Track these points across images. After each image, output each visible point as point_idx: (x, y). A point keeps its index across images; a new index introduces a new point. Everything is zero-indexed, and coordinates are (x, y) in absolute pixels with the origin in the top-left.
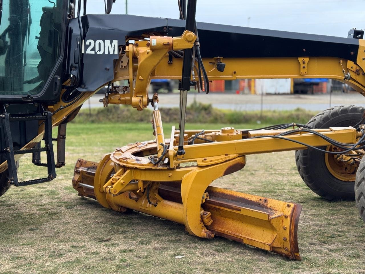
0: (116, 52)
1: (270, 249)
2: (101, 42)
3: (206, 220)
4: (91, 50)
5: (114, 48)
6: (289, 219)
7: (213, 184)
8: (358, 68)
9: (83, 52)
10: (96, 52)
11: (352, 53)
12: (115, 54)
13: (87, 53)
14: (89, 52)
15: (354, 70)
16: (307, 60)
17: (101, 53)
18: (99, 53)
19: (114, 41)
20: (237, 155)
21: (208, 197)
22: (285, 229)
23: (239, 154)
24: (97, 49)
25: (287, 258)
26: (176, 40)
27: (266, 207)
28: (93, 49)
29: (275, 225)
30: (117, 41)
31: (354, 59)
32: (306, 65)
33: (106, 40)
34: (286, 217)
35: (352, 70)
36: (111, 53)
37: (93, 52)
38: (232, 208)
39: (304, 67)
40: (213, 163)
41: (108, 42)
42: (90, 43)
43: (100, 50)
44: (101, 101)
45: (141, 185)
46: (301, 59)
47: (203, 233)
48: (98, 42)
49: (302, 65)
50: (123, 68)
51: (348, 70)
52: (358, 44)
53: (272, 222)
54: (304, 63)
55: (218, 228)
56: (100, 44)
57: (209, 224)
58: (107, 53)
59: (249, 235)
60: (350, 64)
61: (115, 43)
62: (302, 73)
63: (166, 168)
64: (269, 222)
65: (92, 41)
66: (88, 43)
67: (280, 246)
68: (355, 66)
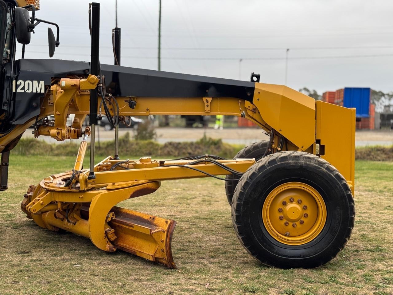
0: (43, 91)
1: (153, 259)
2: (30, 82)
3: (109, 236)
4: (22, 89)
5: (41, 87)
6: (166, 233)
7: (118, 205)
8: (254, 108)
9: (14, 90)
10: (26, 90)
11: (249, 94)
12: (42, 92)
13: (18, 91)
14: (19, 90)
15: (251, 108)
16: (210, 99)
17: (30, 91)
18: (27, 91)
19: (41, 81)
20: (147, 181)
21: (114, 217)
22: (163, 242)
23: (149, 180)
24: (26, 88)
25: (166, 267)
26: (82, 82)
27: (153, 224)
28: (23, 88)
29: (156, 239)
30: (44, 81)
31: (251, 99)
32: (209, 104)
33: (34, 81)
34: (164, 232)
35: (249, 108)
36: (39, 92)
37: (23, 91)
38: (127, 225)
39: (208, 106)
40: (120, 187)
41: (35, 82)
42: (21, 83)
43: (28, 89)
44: (33, 133)
45: (59, 205)
46: (204, 99)
47: (108, 247)
48: (27, 82)
49: (206, 104)
50: (51, 104)
51: (245, 109)
52: (254, 87)
53: (153, 235)
54: (207, 102)
55: (121, 244)
56: (29, 84)
57: (113, 239)
58: (34, 91)
59: (140, 248)
60: (247, 103)
61: (42, 83)
62: (206, 111)
63: (77, 190)
64: (151, 235)
65: (22, 82)
66: (18, 83)
67: (161, 257)
68: (251, 105)
